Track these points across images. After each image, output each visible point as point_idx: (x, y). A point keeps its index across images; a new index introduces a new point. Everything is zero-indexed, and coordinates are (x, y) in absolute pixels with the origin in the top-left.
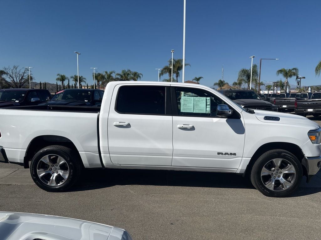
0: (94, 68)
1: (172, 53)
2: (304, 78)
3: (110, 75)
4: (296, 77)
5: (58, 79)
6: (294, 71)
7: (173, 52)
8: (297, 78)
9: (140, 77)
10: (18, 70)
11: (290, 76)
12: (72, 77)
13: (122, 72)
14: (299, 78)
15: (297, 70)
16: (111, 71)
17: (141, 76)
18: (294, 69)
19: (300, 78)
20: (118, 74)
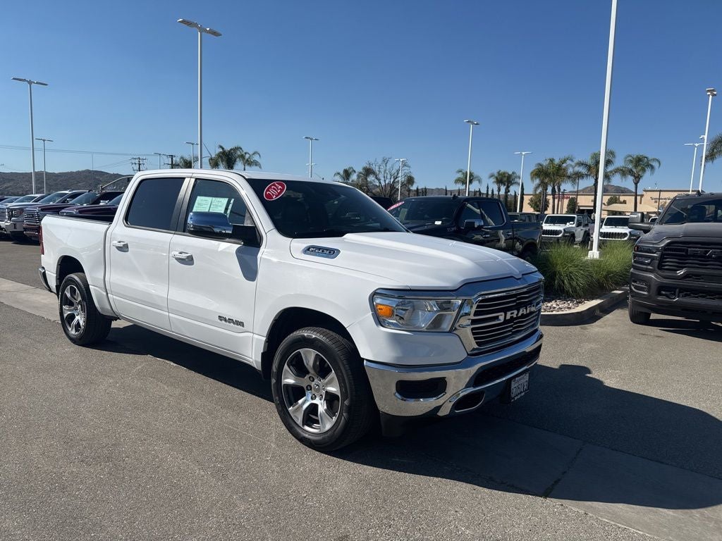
0: (524, 153)
1: (711, 97)
3: (560, 166)
5: (457, 181)
7: (714, 95)
9: (652, 167)
10: (389, 165)
12: (492, 176)
13: (592, 158)
16: (562, 157)
17: (655, 164)
20: (580, 164)
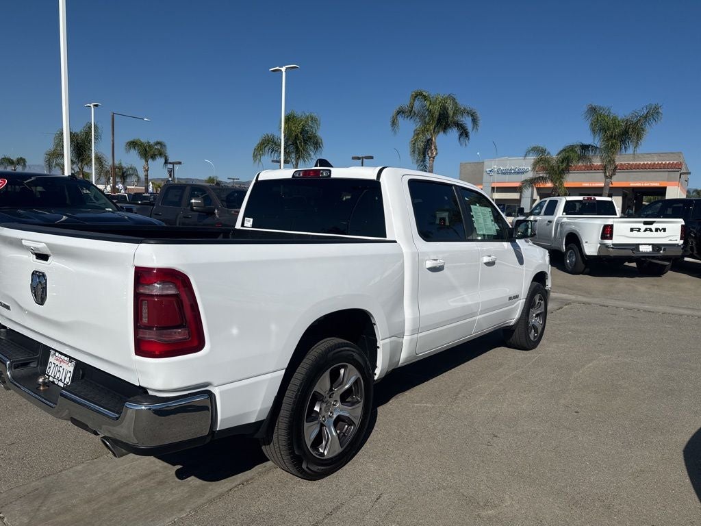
2: (180, 163)
4: (163, 160)
6: (159, 147)
8: (166, 162)
11: (153, 157)
14: (170, 163)
15: (165, 146)
18: (158, 143)
19: (173, 164)
